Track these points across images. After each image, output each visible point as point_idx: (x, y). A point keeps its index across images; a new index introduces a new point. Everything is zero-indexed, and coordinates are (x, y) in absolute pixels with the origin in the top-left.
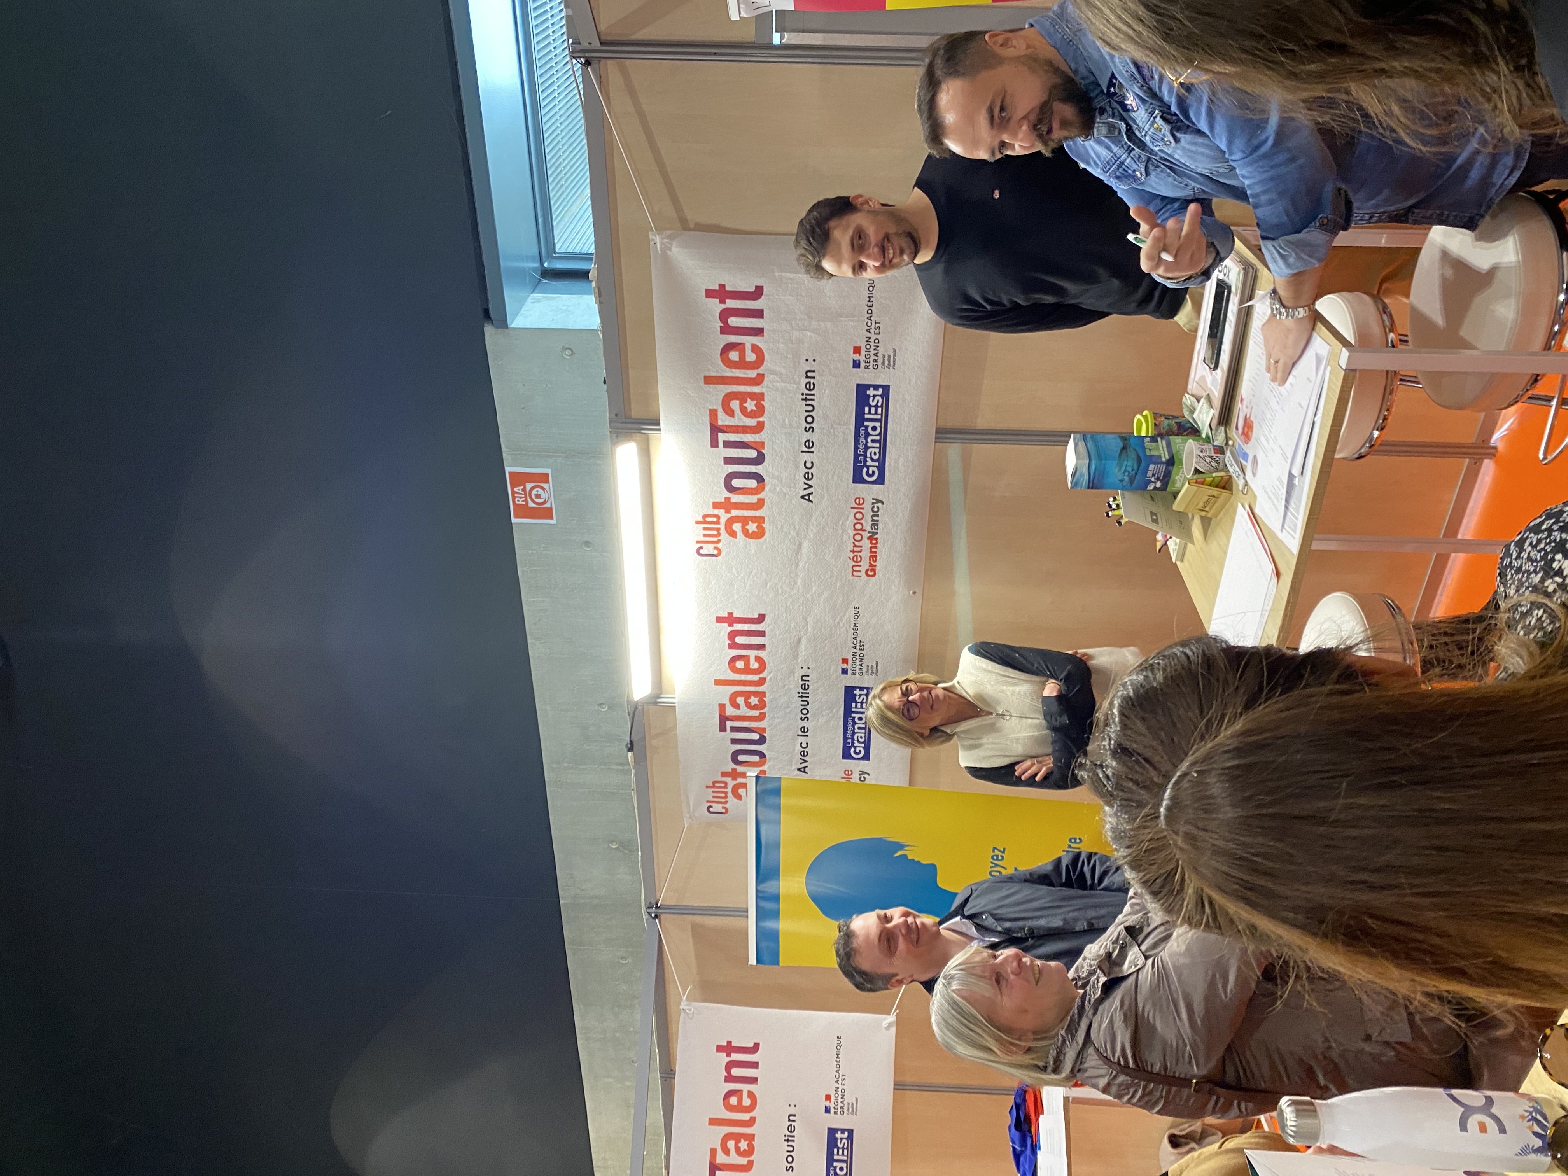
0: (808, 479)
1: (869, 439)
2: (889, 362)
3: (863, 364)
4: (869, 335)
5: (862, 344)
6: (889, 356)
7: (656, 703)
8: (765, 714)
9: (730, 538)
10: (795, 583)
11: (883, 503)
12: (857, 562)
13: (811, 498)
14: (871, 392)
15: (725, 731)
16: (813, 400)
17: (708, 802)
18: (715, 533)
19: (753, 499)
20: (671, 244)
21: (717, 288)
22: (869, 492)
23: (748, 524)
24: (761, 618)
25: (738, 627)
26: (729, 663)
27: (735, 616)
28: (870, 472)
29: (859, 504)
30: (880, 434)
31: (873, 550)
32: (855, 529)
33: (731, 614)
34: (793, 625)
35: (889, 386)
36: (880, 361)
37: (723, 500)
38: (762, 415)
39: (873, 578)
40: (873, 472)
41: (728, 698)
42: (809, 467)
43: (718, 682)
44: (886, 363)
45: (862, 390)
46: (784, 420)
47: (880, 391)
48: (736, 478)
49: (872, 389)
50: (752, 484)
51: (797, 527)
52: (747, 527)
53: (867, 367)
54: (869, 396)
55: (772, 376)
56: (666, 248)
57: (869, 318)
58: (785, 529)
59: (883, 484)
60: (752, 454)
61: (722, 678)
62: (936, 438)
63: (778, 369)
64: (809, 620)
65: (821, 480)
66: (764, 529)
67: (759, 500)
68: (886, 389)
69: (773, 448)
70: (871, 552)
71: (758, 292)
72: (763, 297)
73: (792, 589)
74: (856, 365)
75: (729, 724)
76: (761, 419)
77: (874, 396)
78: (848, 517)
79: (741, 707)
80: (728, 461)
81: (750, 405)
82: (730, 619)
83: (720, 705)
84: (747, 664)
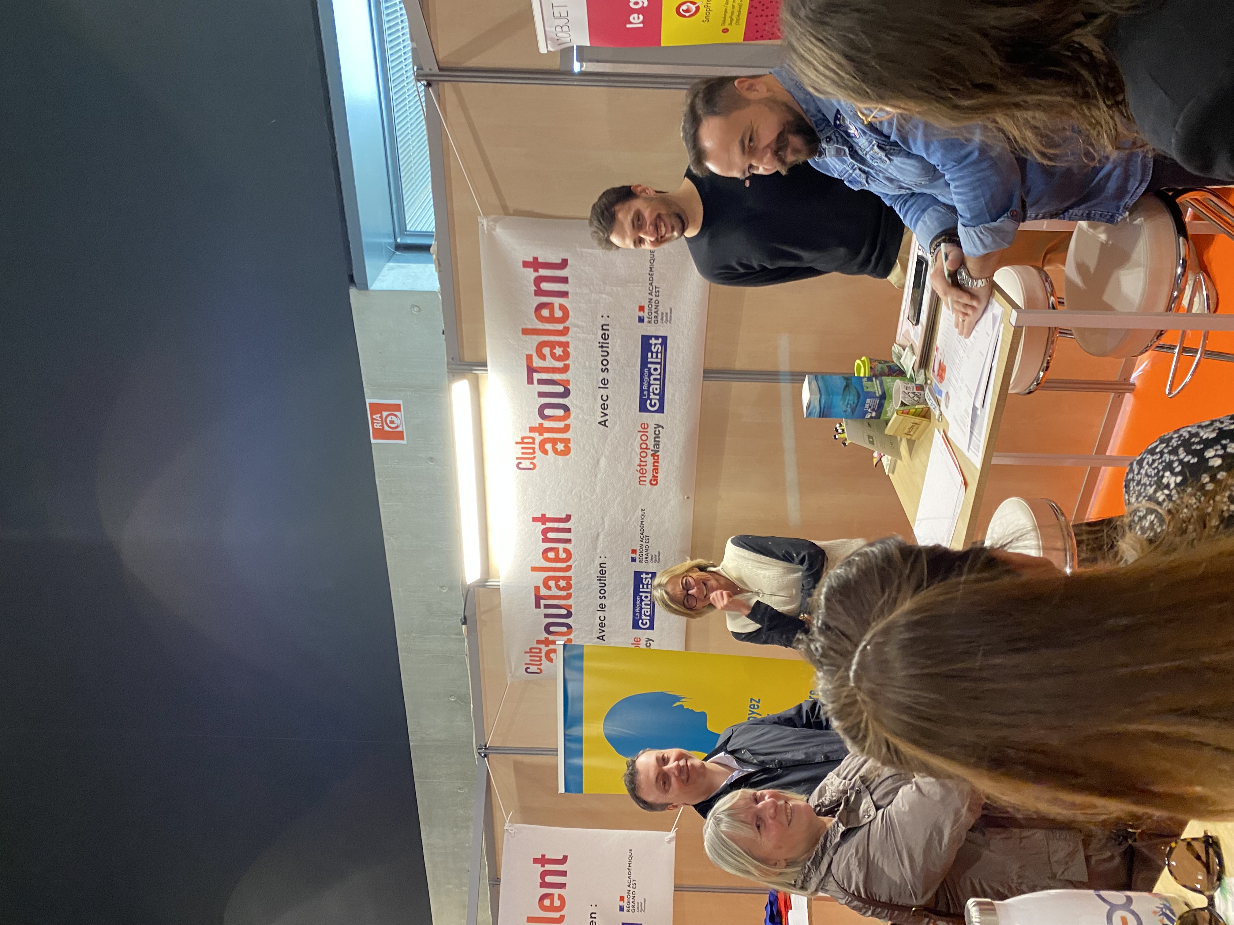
0: (604, 409)
1: (652, 378)
2: (667, 318)
3: (646, 320)
4: (651, 297)
5: (646, 304)
6: (667, 314)
7: (484, 586)
8: (571, 594)
9: (543, 455)
10: (595, 491)
11: (663, 428)
12: (643, 474)
13: (607, 424)
14: (653, 341)
15: (540, 607)
16: (608, 347)
17: (526, 664)
18: (531, 451)
19: (561, 425)
20: (495, 226)
21: (531, 260)
22: (652, 419)
23: (557, 444)
24: (568, 518)
25: (549, 525)
26: (543, 554)
27: (547, 516)
28: (653, 404)
29: (644, 428)
30: (660, 374)
31: (656, 464)
32: (641, 448)
33: (544, 515)
34: (593, 523)
35: (666, 337)
36: (660, 317)
37: (537, 426)
38: (567, 359)
39: (656, 487)
40: (655, 403)
41: (542, 582)
42: (605, 399)
43: (534, 569)
44: (664, 319)
45: (646, 340)
46: (585, 363)
47: (660, 340)
48: (547, 408)
49: (653, 339)
50: (560, 412)
51: (596, 446)
52: (557, 447)
53: (649, 322)
54: (651, 344)
55: (575, 329)
56: (491, 230)
57: (651, 284)
58: (587, 448)
59: (663, 412)
60: (561, 389)
61: (537, 565)
62: (704, 377)
63: (580, 323)
64: (606, 519)
65: (614, 410)
66: (569, 448)
67: (566, 425)
68: (665, 339)
69: (576, 385)
70: (654, 466)
71: (564, 264)
72: (568, 267)
73: (592, 495)
74: (641, 320)
75: (543, 602)
76: (567, 362)
77: (655, 344)
78: (635, 438)
79: (552, 589)
80: (541, 395)
81: (558, 351)
82: (543, 519)
83: (535, 587)
84: (557, 554)
